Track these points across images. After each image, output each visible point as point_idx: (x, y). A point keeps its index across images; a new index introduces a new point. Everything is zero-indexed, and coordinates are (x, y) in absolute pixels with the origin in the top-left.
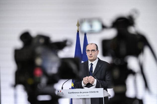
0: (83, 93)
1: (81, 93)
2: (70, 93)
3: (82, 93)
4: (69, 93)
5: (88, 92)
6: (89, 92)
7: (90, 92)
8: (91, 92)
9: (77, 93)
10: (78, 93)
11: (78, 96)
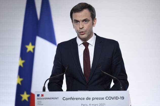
0: (93, 99)
1: (89, 99)
2: (67, 99)
3: (91, 99)
4: (64, 99)
5: (103, 99)
6: (105, 99)
7: (107, 98)
8: (110, 98)
9: (80, 99)
10: (84, 99)
11: (82, 104)
